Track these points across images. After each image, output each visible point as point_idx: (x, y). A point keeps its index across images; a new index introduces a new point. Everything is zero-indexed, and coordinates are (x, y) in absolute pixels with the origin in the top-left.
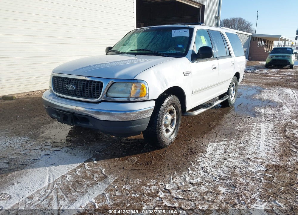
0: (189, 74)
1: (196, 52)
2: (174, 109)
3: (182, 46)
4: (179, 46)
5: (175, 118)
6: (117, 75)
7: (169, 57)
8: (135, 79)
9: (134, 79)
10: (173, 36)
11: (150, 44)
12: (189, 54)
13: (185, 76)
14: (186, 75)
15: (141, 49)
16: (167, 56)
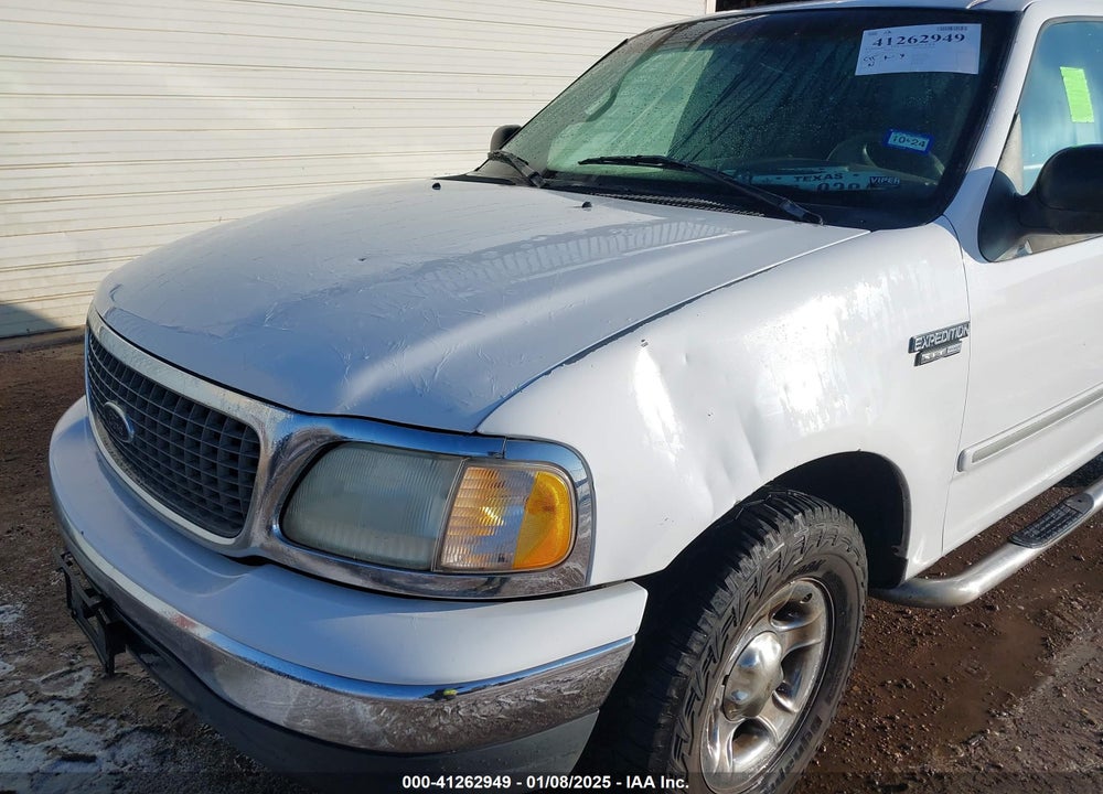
0: (951, 348)
1: (1022, 187)
2: (817, 592)
3: (917, 143)
4: (897, 139)
5: (818, 641)
6: (361, 388)
7: (815, 221)
8: (481, 430)
9: (476, 434)
10: (862, 69)
11: (707, 123)
12: (970, 200)
13: (918, 361)
14: (926, 356)
15: (644, 154)
16: (800, 212)
